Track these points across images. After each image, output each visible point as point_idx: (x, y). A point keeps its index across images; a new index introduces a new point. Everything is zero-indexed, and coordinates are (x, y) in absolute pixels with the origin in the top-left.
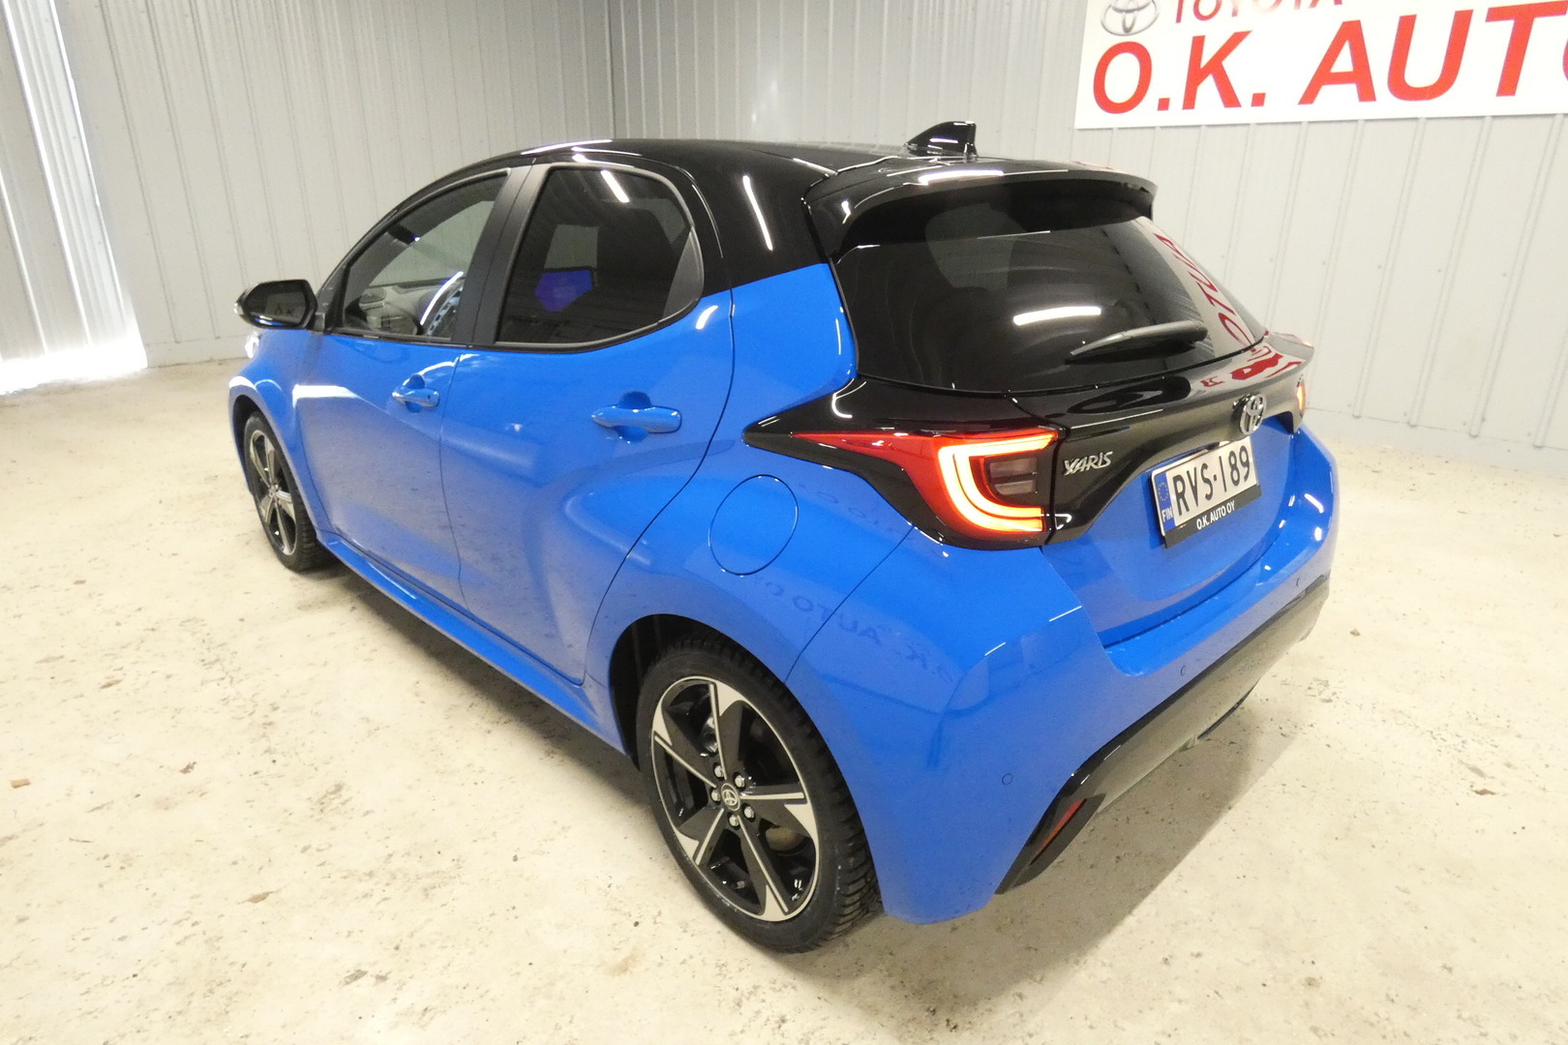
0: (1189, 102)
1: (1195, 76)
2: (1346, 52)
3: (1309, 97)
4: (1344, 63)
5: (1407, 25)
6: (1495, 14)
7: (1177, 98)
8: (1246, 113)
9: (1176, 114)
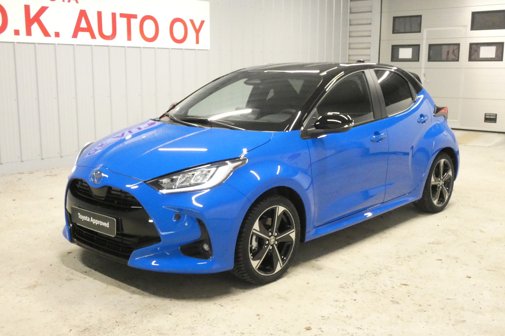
0: (29, 33)
1: (29, 22)
2: (83, 20)
3: (75, 35)
4: (83, 25)
5: (99, 14)
6: (122, 15)
7: (23, 31)
8: (52, 39)
9: (23, 37)
